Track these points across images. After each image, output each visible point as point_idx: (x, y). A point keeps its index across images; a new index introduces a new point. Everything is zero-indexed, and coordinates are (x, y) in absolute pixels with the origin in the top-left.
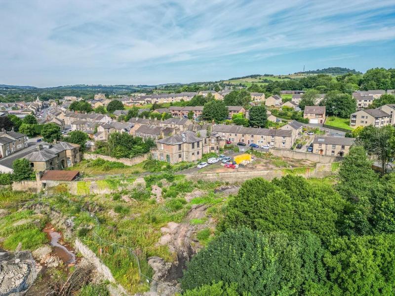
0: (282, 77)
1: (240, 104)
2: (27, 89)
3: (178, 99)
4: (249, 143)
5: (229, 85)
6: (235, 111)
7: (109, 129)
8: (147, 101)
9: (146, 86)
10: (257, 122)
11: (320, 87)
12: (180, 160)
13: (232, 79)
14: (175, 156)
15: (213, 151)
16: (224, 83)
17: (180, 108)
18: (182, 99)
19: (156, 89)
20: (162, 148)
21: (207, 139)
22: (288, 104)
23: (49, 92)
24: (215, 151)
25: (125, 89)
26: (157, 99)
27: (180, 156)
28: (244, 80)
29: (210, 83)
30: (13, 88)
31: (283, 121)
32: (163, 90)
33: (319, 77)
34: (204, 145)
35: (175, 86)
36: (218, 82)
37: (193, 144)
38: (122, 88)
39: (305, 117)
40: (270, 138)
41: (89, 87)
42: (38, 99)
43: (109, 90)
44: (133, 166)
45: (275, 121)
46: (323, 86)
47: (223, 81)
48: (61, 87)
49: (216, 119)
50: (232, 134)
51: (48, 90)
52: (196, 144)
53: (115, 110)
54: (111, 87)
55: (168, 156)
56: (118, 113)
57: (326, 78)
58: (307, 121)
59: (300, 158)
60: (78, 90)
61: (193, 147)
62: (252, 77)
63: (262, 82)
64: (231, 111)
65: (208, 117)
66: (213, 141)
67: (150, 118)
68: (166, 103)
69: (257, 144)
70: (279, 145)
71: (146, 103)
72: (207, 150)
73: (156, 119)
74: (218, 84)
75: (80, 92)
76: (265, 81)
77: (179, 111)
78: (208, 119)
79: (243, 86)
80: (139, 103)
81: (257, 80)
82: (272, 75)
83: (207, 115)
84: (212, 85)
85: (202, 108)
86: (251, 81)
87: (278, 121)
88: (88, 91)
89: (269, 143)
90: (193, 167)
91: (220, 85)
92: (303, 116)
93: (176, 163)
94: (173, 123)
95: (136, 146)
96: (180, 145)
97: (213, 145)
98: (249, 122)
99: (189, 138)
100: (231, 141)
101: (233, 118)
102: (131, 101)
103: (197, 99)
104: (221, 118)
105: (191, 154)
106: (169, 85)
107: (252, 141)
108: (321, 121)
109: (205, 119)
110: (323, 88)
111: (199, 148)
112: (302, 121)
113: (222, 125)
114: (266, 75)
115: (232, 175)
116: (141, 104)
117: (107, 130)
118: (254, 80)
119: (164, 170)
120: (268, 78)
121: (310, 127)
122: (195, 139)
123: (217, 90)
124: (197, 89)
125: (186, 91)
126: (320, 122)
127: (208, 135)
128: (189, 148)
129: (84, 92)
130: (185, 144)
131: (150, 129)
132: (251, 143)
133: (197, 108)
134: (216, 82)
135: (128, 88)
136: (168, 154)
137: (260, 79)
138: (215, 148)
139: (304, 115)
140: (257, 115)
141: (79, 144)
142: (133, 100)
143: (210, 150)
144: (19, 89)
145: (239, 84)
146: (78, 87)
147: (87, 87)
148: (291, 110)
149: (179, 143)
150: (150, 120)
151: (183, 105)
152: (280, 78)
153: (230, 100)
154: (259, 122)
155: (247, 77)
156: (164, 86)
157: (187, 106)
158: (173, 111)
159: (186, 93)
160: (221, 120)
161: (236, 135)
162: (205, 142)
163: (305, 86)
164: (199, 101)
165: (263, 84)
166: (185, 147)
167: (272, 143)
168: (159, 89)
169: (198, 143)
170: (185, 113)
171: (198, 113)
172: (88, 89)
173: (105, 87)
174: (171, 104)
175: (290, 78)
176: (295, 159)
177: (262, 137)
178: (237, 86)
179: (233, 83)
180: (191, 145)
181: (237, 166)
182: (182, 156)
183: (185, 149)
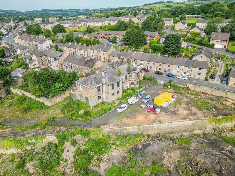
0: (179, 3)
1: (155, 29)
2: (13, 12)
3: (106, 23)
4: (165, 72)
5: (143, 9)
6: (151, 36)
7: (41, 57)
8: (84, 24)
9: (89, 10)
10: (172, 50)
11: (218, 13)
12: (100, 101)
13: (146, 5)
14: (94, 99)
15: (133, 86)
16: (140, 8)
17: (107, 32)
18: (109, 23)
19: (94, 12)
20: (81, 90)
21: (128, 75)
22: (195, 30)
23: (26, 15)
24: (135, 85)
25: (75, 12)
26: (91, 23)
27: (99, 97)
28: (154, 5)
29: (130, 8)
30: (3, 12)
31: (192, 46)
32: (99, 13)
33: (214, 4)
34: (124, 81)
35: (107, 10)
36: (136, 7)
37: (113, 85)
38: (73, 12)
39: (211, 43)
40: (186, 69)
41: (52, 11)
42: (12, 21)
43: (65, 13)
44: (53, 106)
45: (186, 47)
46: (219, 12)
47: (139, 6)
48: (34, 11)
49: (136, 44)
50: (150, 63)
51: (25, 13)
52: (116, 85)
53: (58, 32)
54: (66, 11)
55: (87, 98)
56: (60, 36)
57: (219, 4)
58: (212, 46)
59: (220, 95)
60: (45, 13)
61: (113, 88)
62: (159, 3)
63: (166, 7)
64: (147, 36)
65: (129, 43)
66: (133, 76)
67: (80, 44)
68: (97, 27)
69: (173, 73)
70: (195, 76)
71: (83, 25)
72: (127, 85)
73: (85, 45)
74: (136, 8)
75: (45, 14)
76: (168, 6)
77: (106, 35)
78: (128, 44)
79: (153, 10)
80: (77, 26)
81: (162, 6)
82: (173, 2)
83: (128, 41)
84: (132, 9)
85: (124, 33)
86: (158, 7)
87: (188, 46)
88: (51, 14)
89: (184, 73)
90: (113, 109)
91: (137, 9)
92: (209, 41)
93: (95, 105)
94: (98, 49)
95: (57, 84)
96: (99, 87)
97: (133, 81)
98: (164, 48)
99: (109, 78)
100: (149, 69)
101: (150, 44)
102: (71, 24)
103: (120, 24)
104: (139, 44)
105: (110, 95)
106: (103, 10)
107: (169, 70)
108: (225, 46)
109: (126, 44)
110: (220, 14)
111: (119, 87)
112: (208, 46)
113: (141, 53)
114: (169, 2)
115: (154, 127)
116: (79, 27)
117: (40, 58)
118: (160, 5)
119: (82, 116)
120: (170, 4)
121: (217, 53)
122: (115, 80)
123: (135, 15)
124: (120, 14)
125: (113, 15)
126: (223, 47)
127: (128, 71)
128: (108, 90)
129: (48, 15)
130: (104, 86)
131: (76, 59)
132: (167, 72)
133: (120, 32)
134: (135, 7)
135: (77, 11)
136: (87, 96)
137: (164, 5)
138: (135, 83)
139: (211, 40)
140: (172, 43)
141: (3, 80)
142: (72, 24)
143: (130, 85)
144: (7, 12)
145: (150, 9)
146: (45, 11)
147: (51, 11)
148: (199, 35)
149: (97, 86)
150: (80, 46)
151: (109, 30)
152: (178, 4)
153: (146, 26)
154: (173, 49)
155: (156, 3)
156: (100, 10)
157: (112, 30)
158: (102, 34)
159: (113, 17)
160: (139, 46)
161: (154, 64)
162: (126, 78)
163: (202, 11)
164: (122, 26)
165: (167, 9)
166: (104, 88)
167: (188, 74)
168: (96, 12)
169: (118, 83)
170: (110, 37)
171: (121, 37)
172: (51, 12)
173: (62, 11)
174: (101, 28)
175: (185, 4)
176: (214, 96)
177: (179, 67)
178: (149, 10)
179: (146, 7)
180: (111, 87)
181: (158, 110)
182: (102, 97)
183: (104, 90)
